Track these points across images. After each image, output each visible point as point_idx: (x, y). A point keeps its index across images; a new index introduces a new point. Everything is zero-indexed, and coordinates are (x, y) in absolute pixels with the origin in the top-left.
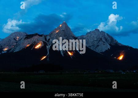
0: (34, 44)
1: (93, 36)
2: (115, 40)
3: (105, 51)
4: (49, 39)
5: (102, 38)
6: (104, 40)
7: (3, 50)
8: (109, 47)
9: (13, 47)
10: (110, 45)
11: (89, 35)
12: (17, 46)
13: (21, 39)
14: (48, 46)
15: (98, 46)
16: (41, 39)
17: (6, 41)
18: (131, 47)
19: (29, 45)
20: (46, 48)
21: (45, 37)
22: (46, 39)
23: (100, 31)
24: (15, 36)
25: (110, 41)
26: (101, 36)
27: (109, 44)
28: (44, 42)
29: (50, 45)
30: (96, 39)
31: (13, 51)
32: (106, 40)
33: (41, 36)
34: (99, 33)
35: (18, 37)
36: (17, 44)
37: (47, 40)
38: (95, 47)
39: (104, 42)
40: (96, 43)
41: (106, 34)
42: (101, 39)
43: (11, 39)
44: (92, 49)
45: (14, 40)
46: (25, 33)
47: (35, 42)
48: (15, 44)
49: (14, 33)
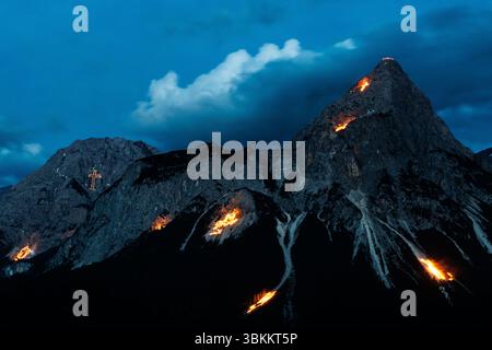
0: (196, 215)
7: (11, 255)
9: (70, 233)
12: (90, 227)
13: (116, 184)
14: (284, 220)
17: (28, 200)
19: (166, 221)
20: (275, 234)
24: (81, 164)
29: (300, 219)
31: (68, 263)
35: (95, 174)
36: (94, 214)
43: (56, 184)
45: (73, 191)
46: (140, 144)
48: (79, 216)
49: (72, 150)
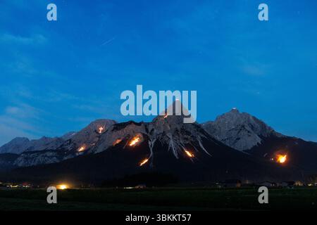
0: (128, 139)
1: (229, 122)
2: (270, 128)
3: (252, 149)
4: (153, 130)
5: (246, 125)
6: (248, 128)
7: (78, 150)
8: (259, 140)
10: (261, 136)
11: (222, 120)
12: (99, 142)
13: (107, 131)
14: (150, 141)
15: (239, 139)
16: (139, 131)
17: (83, 135)
18: (300, 139)
19: (120, 141)
20: (148, 144)
21: (146, 126)
22: (147, 130)
23: (241, 112)
25: (259, 129)
26: (242, 121)
27: (259, 136)
28: (143, 134)
29: (154, 140)
30: (233, 127)
31: (94, 152)
32: (252, 127)
33: (139, 124)
34: (239, 116)
35: (101, 129)
36: (101, 139)
37: (150, 130)
38: (233, 141)
39: (249, 132)
40: (234, 134)
41: (251, 118)
42: (243, 126)
43: (91, 131)
44: (228, 145)
45: (95, 133)
47: (129, 136)
48: (97, 139)
49: (95, 122)
